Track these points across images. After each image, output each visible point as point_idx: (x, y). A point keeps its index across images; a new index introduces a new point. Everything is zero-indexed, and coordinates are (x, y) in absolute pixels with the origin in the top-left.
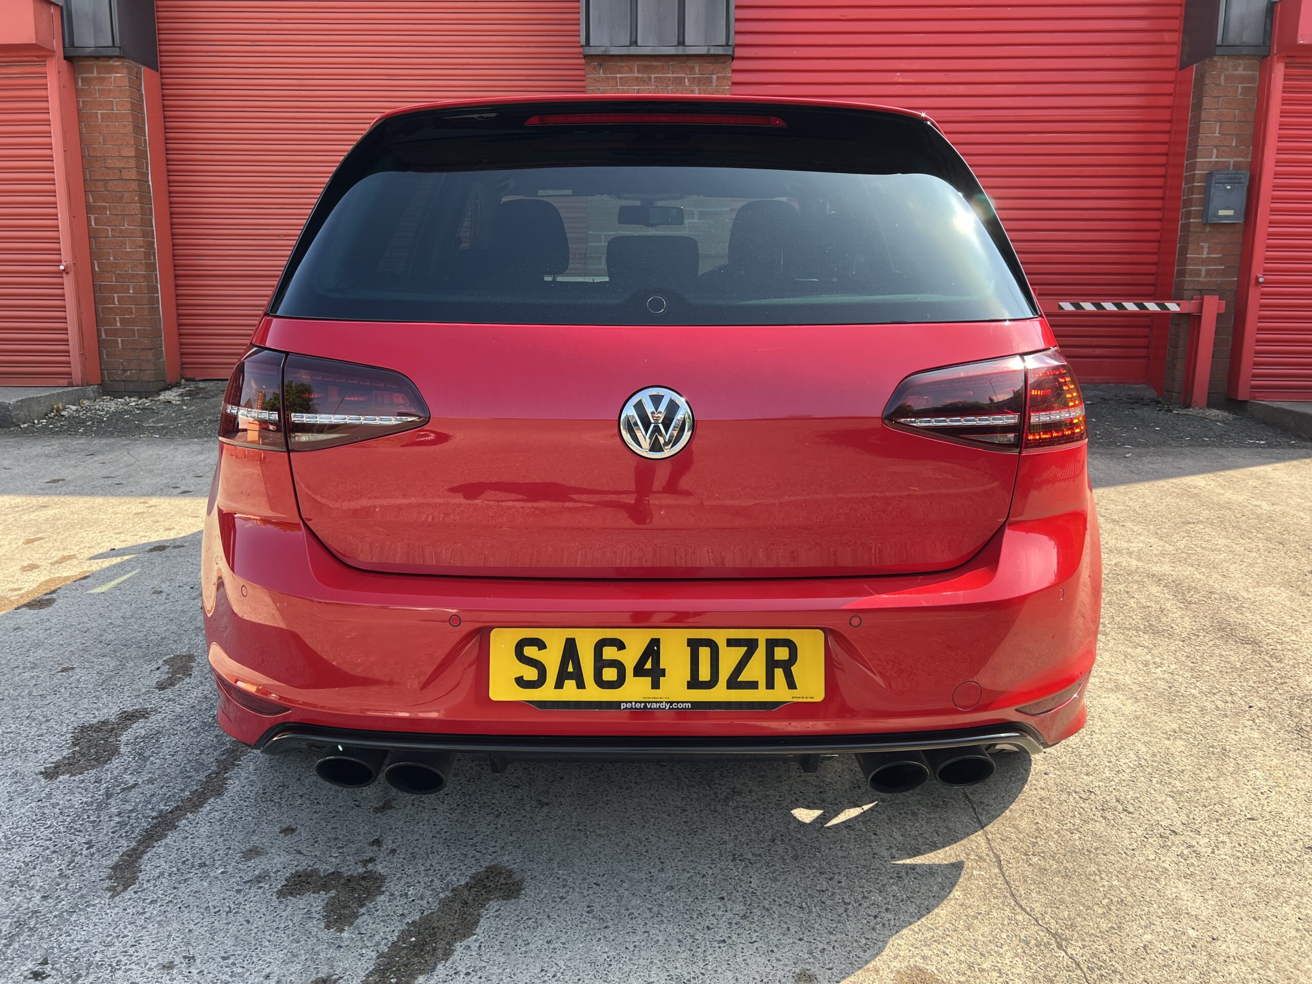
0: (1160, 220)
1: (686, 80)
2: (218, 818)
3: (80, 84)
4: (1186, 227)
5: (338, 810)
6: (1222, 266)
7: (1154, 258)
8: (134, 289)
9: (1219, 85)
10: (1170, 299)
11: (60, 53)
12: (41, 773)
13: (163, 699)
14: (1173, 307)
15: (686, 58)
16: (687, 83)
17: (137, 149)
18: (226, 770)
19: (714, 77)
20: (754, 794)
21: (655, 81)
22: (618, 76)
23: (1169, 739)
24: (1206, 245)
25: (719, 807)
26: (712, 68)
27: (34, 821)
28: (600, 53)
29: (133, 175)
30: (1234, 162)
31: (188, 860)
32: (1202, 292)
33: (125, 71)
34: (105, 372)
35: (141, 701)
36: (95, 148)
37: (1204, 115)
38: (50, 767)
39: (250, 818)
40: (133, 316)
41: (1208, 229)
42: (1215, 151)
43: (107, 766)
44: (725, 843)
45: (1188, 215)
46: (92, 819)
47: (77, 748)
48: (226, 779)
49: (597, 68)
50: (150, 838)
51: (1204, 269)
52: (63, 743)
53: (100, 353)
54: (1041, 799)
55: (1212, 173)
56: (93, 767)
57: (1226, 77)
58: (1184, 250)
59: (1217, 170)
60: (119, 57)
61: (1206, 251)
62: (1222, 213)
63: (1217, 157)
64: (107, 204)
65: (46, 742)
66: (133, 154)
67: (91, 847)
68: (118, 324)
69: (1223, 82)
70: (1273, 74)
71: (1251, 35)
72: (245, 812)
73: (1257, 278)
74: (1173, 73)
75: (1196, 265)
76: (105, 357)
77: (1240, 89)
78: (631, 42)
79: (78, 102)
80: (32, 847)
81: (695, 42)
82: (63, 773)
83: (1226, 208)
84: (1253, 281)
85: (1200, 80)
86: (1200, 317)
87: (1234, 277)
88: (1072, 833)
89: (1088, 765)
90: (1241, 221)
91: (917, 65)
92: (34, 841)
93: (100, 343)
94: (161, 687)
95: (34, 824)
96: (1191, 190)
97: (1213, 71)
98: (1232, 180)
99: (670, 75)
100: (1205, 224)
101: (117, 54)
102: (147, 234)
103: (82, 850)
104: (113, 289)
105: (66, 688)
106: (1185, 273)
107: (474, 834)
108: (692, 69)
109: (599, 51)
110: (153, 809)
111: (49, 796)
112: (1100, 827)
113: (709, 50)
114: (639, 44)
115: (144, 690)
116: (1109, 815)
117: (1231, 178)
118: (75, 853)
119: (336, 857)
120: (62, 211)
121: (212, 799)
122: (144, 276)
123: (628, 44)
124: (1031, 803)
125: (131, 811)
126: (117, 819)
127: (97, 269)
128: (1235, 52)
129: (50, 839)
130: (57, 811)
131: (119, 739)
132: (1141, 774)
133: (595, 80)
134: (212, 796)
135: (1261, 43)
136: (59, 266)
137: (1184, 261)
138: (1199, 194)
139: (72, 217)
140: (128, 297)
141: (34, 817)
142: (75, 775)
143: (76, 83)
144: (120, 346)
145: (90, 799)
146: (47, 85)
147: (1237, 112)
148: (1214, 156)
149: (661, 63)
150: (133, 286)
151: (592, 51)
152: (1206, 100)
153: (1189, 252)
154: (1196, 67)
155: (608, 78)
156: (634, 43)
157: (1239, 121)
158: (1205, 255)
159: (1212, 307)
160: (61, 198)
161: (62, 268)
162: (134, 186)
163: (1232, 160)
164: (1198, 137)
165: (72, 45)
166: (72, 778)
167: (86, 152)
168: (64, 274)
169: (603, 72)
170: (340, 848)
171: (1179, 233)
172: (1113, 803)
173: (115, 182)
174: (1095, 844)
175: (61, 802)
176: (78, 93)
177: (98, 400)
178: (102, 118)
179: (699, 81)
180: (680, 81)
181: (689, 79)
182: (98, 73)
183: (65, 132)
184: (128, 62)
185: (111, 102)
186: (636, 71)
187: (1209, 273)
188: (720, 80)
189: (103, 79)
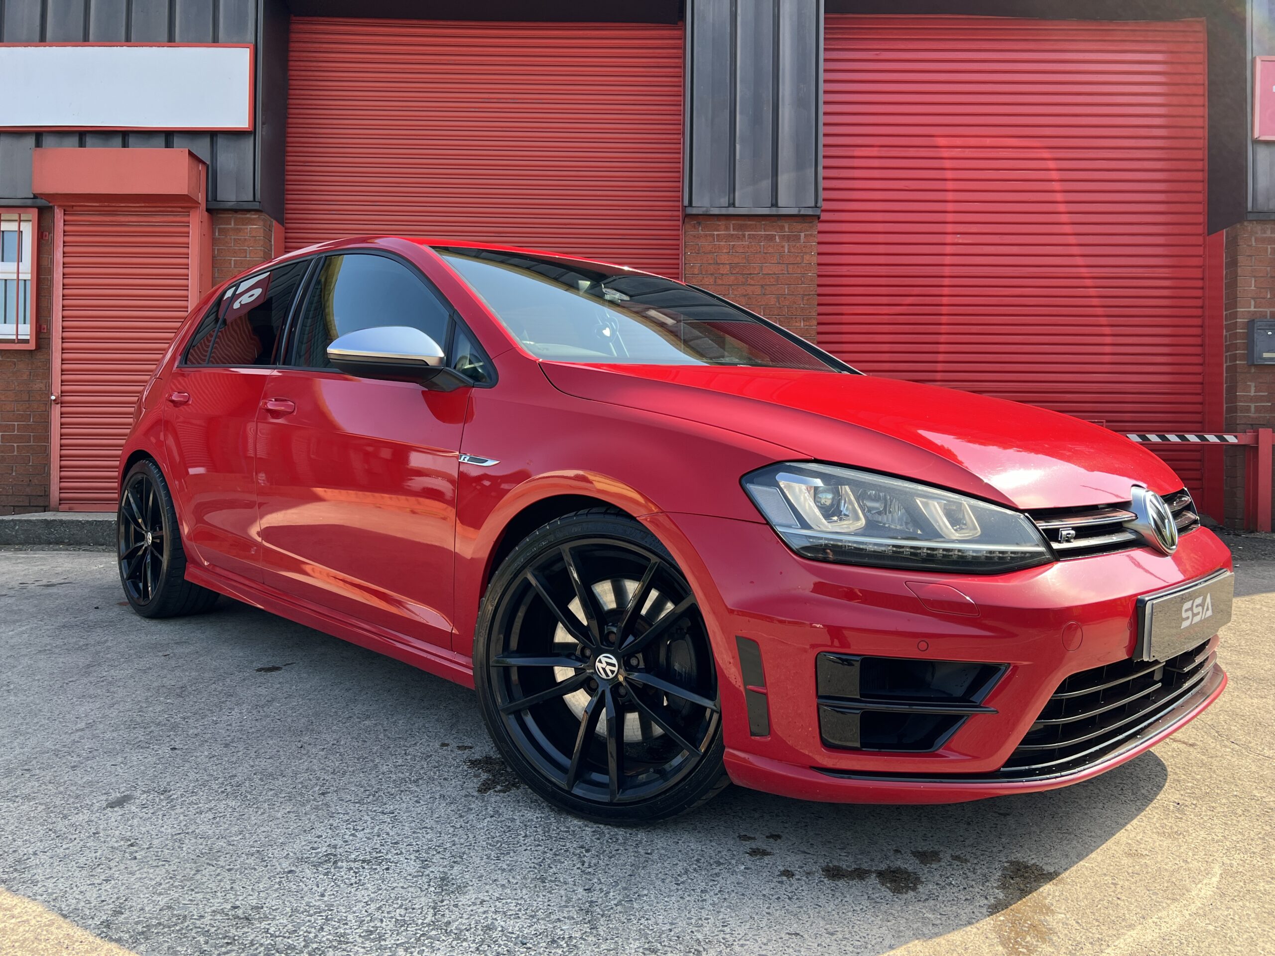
0: (1201, 364)
1: (777, 237)
3: (217, 234)
4: (1233, 369)
6: (1268, 402)
7: (1199, 399)
9: (1251, 246)
10: (1230, 431)
11: (203, 206)
14: (1231, 439)
15: (776, 218)
16: (777, 240)
19: (802, 234)
21: (749, 238)
22: (716, 233)
24: (1253, 384)
26: (800, 227)
28: (701, 213)
30: (1270, 311)
32: (1255, 427)
33: (261, 223)
37: (1239, 271)
41: (1253, 370)
42: (1253, 303)
45: (1234, 358)
49: (697, 226)
51: (1253, 406)
55: (1254, 320)
57: (1256, 240)
58: (1232, 389)
59: (1257, 318)
60: (257, 211)
61: (1253, 389)
62: (1266, 355)
63: (1255, 308)
69: (1254, 244)
74: (1201, 238)
75: (1245, 401)
77: (1269, 250)
78: (729, 204)
79: (213, 250)
81: (787, 203)
83: (1268, 352)
85: (1233, 243)
86: (1257, 448)
91: (974, 228)
96: (1235, 336)
97: (1244, 233)
98: (1272, 326)
99: (763, 233)
100: (1251, 366)
101: (257, 208)
106: (1236, 408)
108: (782, 228)
109: (700, 211)
113: (799, 211)
114: (737, 205)
117: (1270, 325)
123: (727, 205)
128: (1263, 217)
133: (695, 236)
137: (1233, 399)
138: (1243, 339)
143: (213, 233)
146: (189, 233)
147: (1269, 269)
148: (1252, 307)
149: (754, 223)
151: (694, 211)
152: (1241, 258)
153: (1236, 391)
154: (1227, 233)
155: (706, 235)
156: (732, 204)
158: (1252, 394)
159: (1267, 439)
163: (1268, 310)
164: (1237, 290)
165: (215, 200)
169: (702, 230)
171: (1225, 375)
176: (214, 241)
178: (235, 264)
179: (788, 238)
180: (771, 238)
181: (779, 236)
182: (235, 224)
183: (201, 275)
184: (264, 216)
185: (245, 251)
186: (732, 229)
187: (1258, 409)
188: (808, 237)
189: (239, 230)
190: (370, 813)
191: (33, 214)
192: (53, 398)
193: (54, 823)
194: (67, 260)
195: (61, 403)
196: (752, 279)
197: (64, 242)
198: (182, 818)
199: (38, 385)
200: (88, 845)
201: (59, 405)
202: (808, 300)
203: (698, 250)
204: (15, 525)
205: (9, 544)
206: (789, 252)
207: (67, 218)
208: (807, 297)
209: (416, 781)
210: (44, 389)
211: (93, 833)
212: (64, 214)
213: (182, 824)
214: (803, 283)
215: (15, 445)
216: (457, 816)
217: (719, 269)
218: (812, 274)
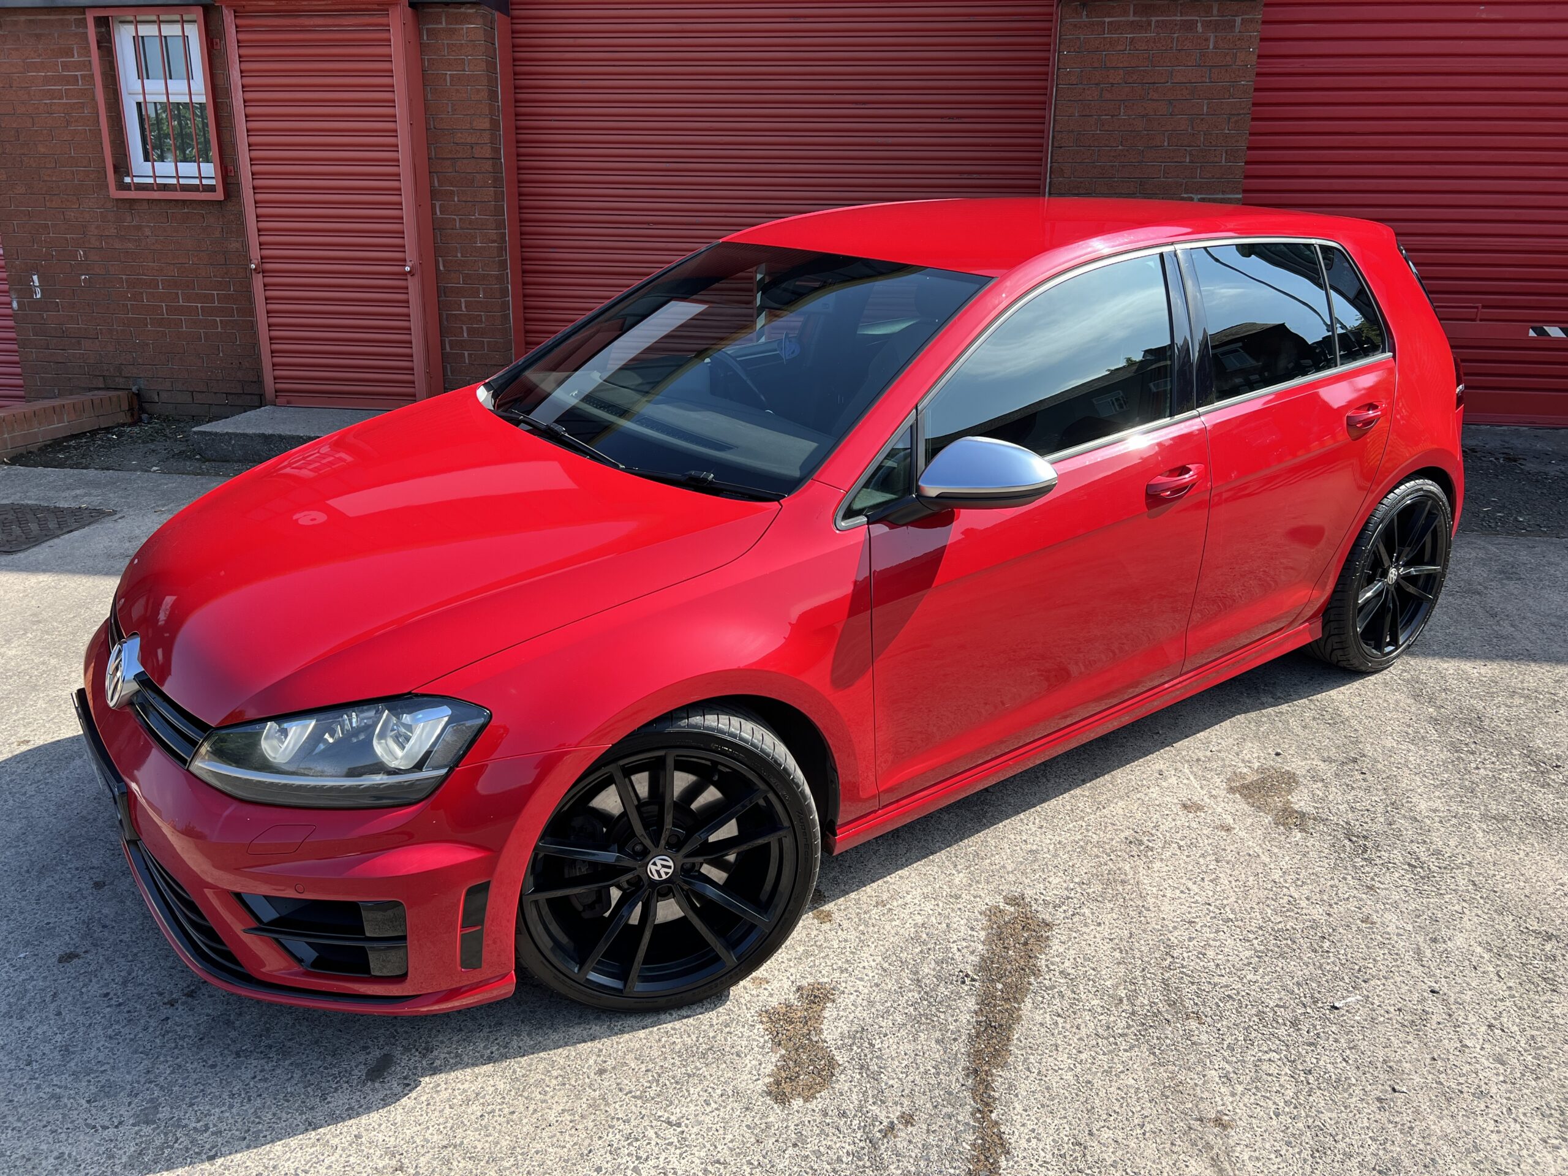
3: (425, 38)
8: (484, 295)
16: (1200, 29)
17: (492, 119)
19: (1238, 20)
21: (1156, 27)
22: (1107, 20)
29: (487, 152)
33: (480, 20)
36: (442, 119)
40: (483, 326)
49: (1080, 9)
53: (444, 368)
60: (473, 4)
64: (455, 189)
66: (487, 125)
68: (465, 335)
76: (449, 374)
79: (422, 60)
93: (444, 357)
99: (1179, 18)
102: (500, 225)
104: (457, 292)
108: (1208, 10)
120: (407, 199)
122: (495, 277)
127: (441, 268)
131: (822, 1037)
133: (1076, 24)
136: (405, 266)
139: (418, 206)
140: (477, 302)
142: (808, 1100)
143: (420, 36)
144: (467, 361)
146: (390, 41)
149: (1166, 2)
150: (484, 289)
155: (1093, 24)
160: (406, 183)
161: (407, 269)
162: (488, 166)
166: (809, 1106)
167: (432, 123)
168: (409, 277)
169: (1088, 16)
173: (465, 161)
176: (422, 48)
178: (451, 81)
179: (1216, 26)
180: (1190, 26)
181: (1203, 22)
182: (447, 23)
183: (410, 101)
184: (484, 10)
185: (462, 61)
186: (1132, 14)
188: (1247, 22)
189: (453, 31)
190: (654, 1123)
191: (198, 13)
192: (253, 266)
193: (312, 1108)
194: (247, 81)
195: (263, 272)
196: (1157, 90)
197: (240, 57)
198: (447, 1111)
199: (234, 245)
200: (352, 1160)
201: (261, 275)
202: (1236, 122)
203: (1080, 47)
204: (231, 439)
205: (228, 461)
206: (1215, 48)
207: (240, 22)
208: (1236, 118)
209: (704, 1055)
210: (241, 249)
211: (355, 1136)
212: (235, 17)
213: (449, 1125)
214: (1231, 96)
215: (218, 319)
216: (753, 1140)
217: (1108, 76)
218: (1247, 82)
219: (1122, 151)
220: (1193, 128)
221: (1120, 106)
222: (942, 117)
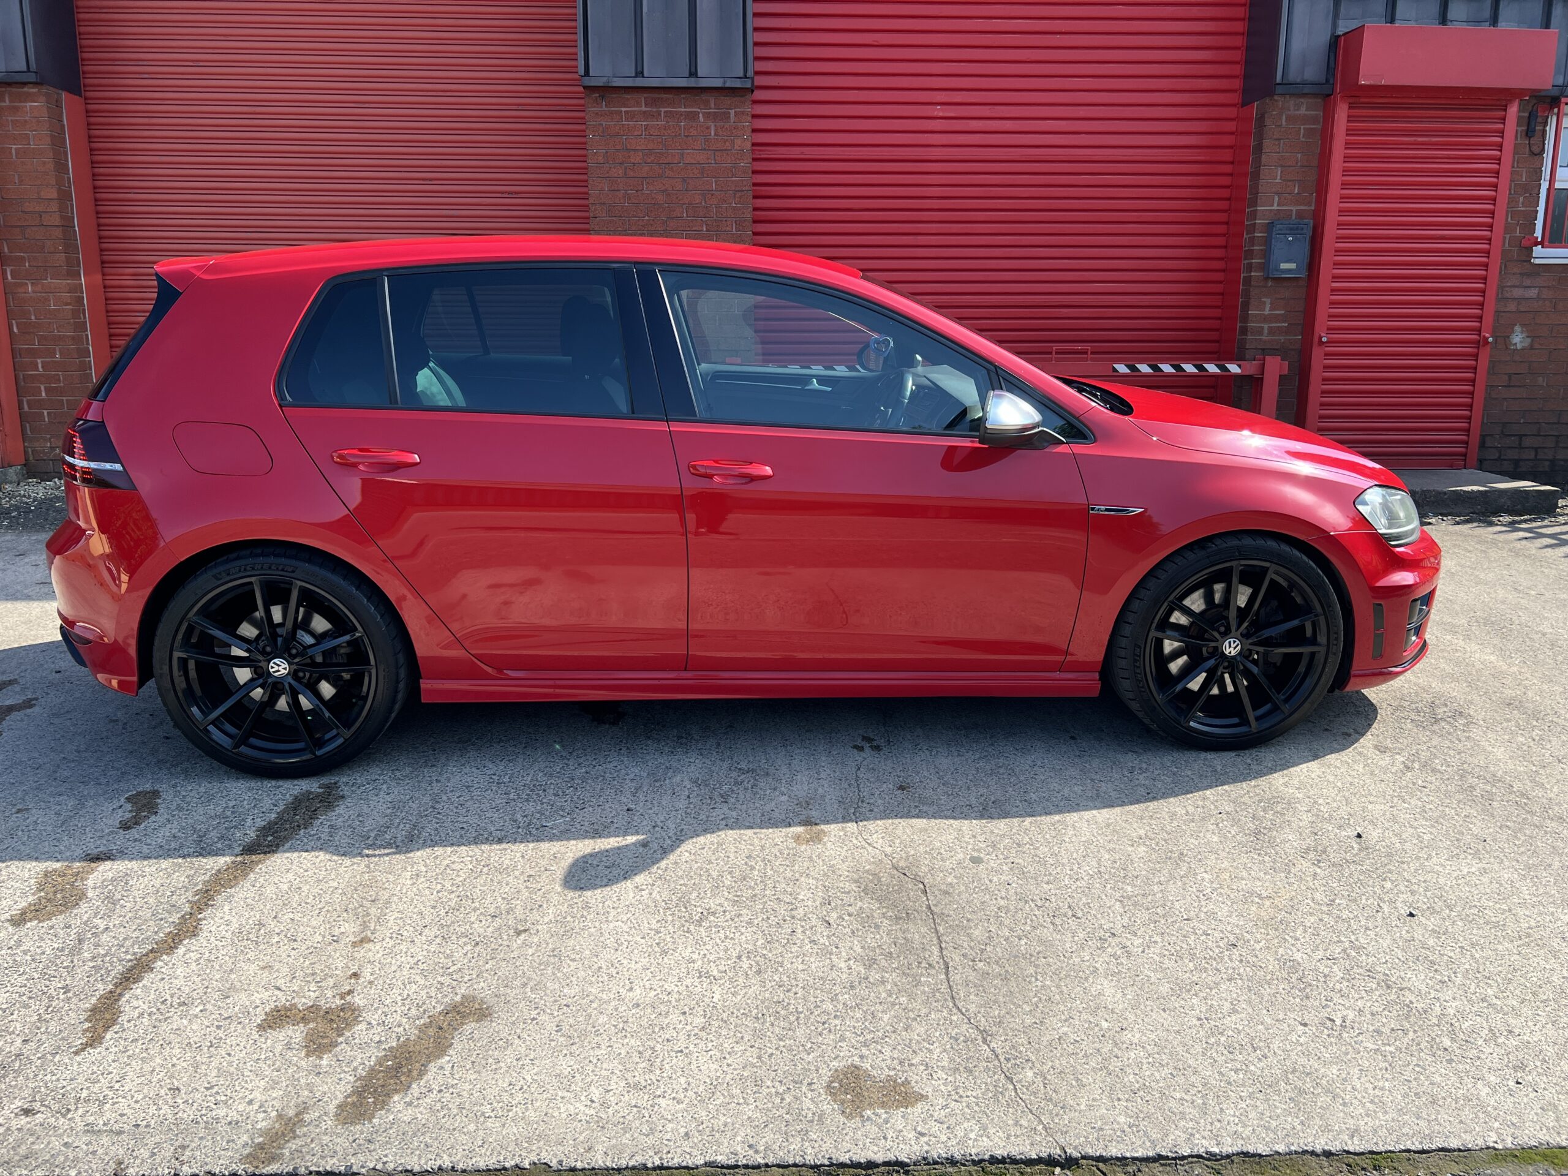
0: (1223, 271)
1: (701, 115)
2: (194, 959)
4: (1248, 280)
5: (315, 945)
6: (1285, 322)
7: (1218, 313)
8: (61, 353)
9: (1280, 126)
10: (1231, 360)
12: (8, 920)
13: (129, 840)
14: (1234, 368)
15: (699, 91)
16: (701, 119)
17: (59, 190)
18: (200, 910)
19: (732, 112)
20: (727, 914)
21: (665, 117)
22: (623, 109)
23: (1133, 845)
24: (1268, 301)
25: (692, 928)
26: (728, 103)
27: (6, 969)
28: (601, 84)
29: (56, 220)
30: (1297, 210)
31: (166, 1000)
32: (1264, 352)
33: (43, 99)
34: (30, 450)
35: (105, 842)
36: (9, 189)
37: (1264, 159)
38: (16, 915)
39: (227, 958)
40: (62, 385)
41: (1270, 283)
42: (1276, 199)
43: (75, 911)
44: (694, 962)
45: (1250, 268)
46: (65, 964)
47: (42, 894)
48: (200, 919)
49: (599, 101)
50: (127, 981)
51: (1266, 326)
52: (28, 889)
53: (23, 428)
54: (999, 909)
55: (1273, 222)
56: (61, 912)
57: (1288, 118)
58: (1246, 305)
59: (1279, 219)
60: (36, 84)
61: (1268, 306)
62: (1283, 266)
63: (1278, 205)
64: (25, 255)
65: (8, 888)
66: (55, 195)
67: (69, 991)
68: (44, 394)
69: (1284, 123)
70: (1336, 116)
71: (1313, 73)
72: (222, 952)
73: (1321, 338)
74: (1234, 111)
75: (1258, 322)
76: (29, 432)
77: (1302, 131)
78: (636, 73)
80: (8, 994)
81: (709, 73)
82: (31, 920)
83: (1288, 261)
84: (1316, 340)
85: (1261, 118)
86: (1262, 378)
87: (1296, 335)
88: (1020, 939)
89: (1050, 874)
90: (1303, 275)
91: (958, 97)
92: (8, 988)
93: (23, 417)
94: (125, 826)
95: (7, 972)
96: (1252, 241)
97: (1273, 110)
98: (1295, 230)
99: (682, 110)
100: (1267, 278)
101: (34, 80)
102: (75, 289)
103: (58, 994)
104: (33, 353)
105: (23, 831)
106: (1248, 331)
107: (451, 964)
108: (707, 104)
109: (600, 82)
110: (126, 952)
111: (19, 943)
112: (1047, 933)
113: (725, 83)
114: (646, 75)
115: (107, 831)
116: (1058, 921)
117: (1291, 229)
118: (51, 998)
119: (315, 991)
121: (187, 940)
122: (73, 338)
123: (634, 75)
124: (988, 913)
125: (105, 956)
126: (91, 964)
127: (15, 330)
128: (1296, 90)
129: (25, 986)
130: (28, 958)
131: (85, 883)
132: (1098, 881)
133: (596, 114)
134: (186, 937)
135: (1324, 82)
137: (1245, 318)
138: (1261, 245)
140: (55, 362)
141: (6, 965)
142: (43, 921)
144: (46, 419)
145: (61, 945)
147: (1299, 155)
148: (1276, 204)
149: (671, 97)
150: (61, 350)
151: (593, 82)
152: (1267, 143)
153: (1251, 308)
154: (1257, 106)
155: (611, 113)
156: (640, 73)
157: (1302, 166)
158: (1267, 312)
159: (1275, 368)
162: (58, 233)
163: (1294, 209)
164: (1259, 184)
166: (41, 925)
169: (607, 106)
170: (318, 982)
171: (1241, 287)
172: (1065, 909)
173: (34, 229)
174: (1038, 949)
175: (32, 949)
177: (22, 484)
178: (17, 154)
179: (715, 117)
180: (693, 116)
181: (704, 114)
182: (11, 101)
184: (49, 90)
185: (27, 135)
186: (642, 105)
187: (1271, 331)
188: (739, 116)
189: (16, 109)
196: (672, 169)
202: (740, 197)
203: (603, 132)
206: (715, 135)
208: (740, 194)
214: (733, 176)
217: (629, 157)
218: (745, 163)
219: (649, 220)
220: (706, 202)
221: (642, 182)
222: (502, 193)
